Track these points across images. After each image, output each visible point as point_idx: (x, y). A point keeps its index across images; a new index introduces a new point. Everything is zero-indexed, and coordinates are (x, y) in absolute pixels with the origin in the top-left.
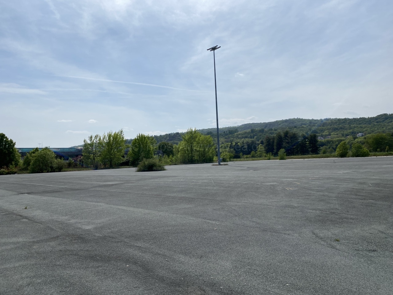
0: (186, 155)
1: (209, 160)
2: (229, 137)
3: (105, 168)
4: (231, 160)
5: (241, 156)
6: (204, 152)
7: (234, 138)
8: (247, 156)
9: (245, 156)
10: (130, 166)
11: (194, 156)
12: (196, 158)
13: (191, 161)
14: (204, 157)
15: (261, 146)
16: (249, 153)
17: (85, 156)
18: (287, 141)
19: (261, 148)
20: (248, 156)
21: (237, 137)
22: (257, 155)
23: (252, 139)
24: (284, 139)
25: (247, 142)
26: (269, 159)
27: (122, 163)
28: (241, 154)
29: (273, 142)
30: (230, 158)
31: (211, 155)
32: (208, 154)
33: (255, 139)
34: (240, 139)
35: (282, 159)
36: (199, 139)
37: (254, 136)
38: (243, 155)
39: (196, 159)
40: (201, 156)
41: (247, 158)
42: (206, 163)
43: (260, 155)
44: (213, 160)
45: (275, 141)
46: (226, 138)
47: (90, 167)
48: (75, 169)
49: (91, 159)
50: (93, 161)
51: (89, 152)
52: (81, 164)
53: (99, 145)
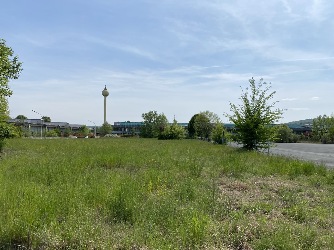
3: (333, 142)
17: (314, 132)
47: (319, 141)
48: (307, 142)
49: (319, 135)
50: (321, 136)
51: (318, 129)
52: (310, 138)
53: (327, 123)
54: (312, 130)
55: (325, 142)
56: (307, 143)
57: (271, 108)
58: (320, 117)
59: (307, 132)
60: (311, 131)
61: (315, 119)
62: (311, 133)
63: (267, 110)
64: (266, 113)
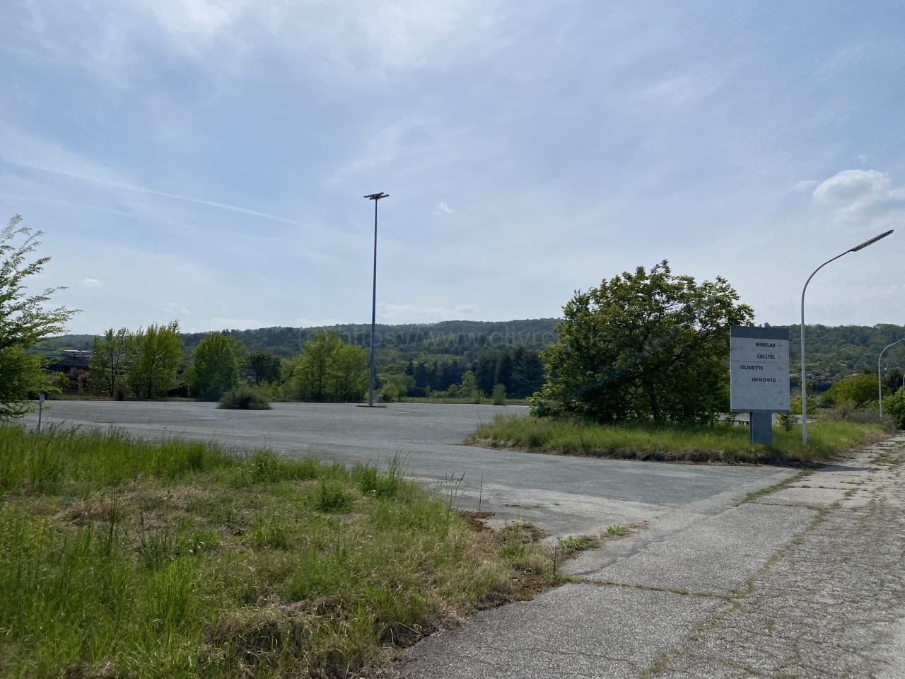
0: (307, 382)
1: (355, 398)
2: (408, 349)
3: (138, 398)
4: (402, 399)
5: (427, 393)
6: (346, 379)
7: (420, 351)
8: (439, 393)
9: (436, 393)
10: (189, 399)
11: (324, 387)
12: (329, 390)
13: (318, 397)
14: (345, 390)
15: (470, 374)
16: (444, 388)
17: (94, 370)
18: (519, 368)
19: (469, 377)
20: (443, 393)
21: (428, 350)
22: (461, 393)
23: (458, 358)
24: (514, 365)
25: (444, 364)
26: (477, 403)
27: (171, 390)
28: (428, 388)
29: (494, 367)
30: (400, 395)
31: (360, 387)
32: (354, 384)
33: (464, 356)
34: (433, 355)
35: (498, 403)
36: (338, 354)
37: (465, 349)
38: (431, 391)
39: (328, 392)
40: (338, 387)
41: (439, 397)
42: (349, 402)
43: (467, 393)
44: (363, 398)
45: (498, 366)
46: (402, 350)
47: (106, 395)
48: (76, 396)
49: (107, 378)
50: (111, 382)
51: (104, 364)
52: (84, 386)
53: (127, 351)
54: (90, 366)
55: (120, 398)
56: (76, 400)
57: (41, 304)
58: (111, 332)
59: (73, 370)
60: (87, 369)
61: (99, 337)
62: (87, 373)
63: (27, 306)
64: (24, 317)
